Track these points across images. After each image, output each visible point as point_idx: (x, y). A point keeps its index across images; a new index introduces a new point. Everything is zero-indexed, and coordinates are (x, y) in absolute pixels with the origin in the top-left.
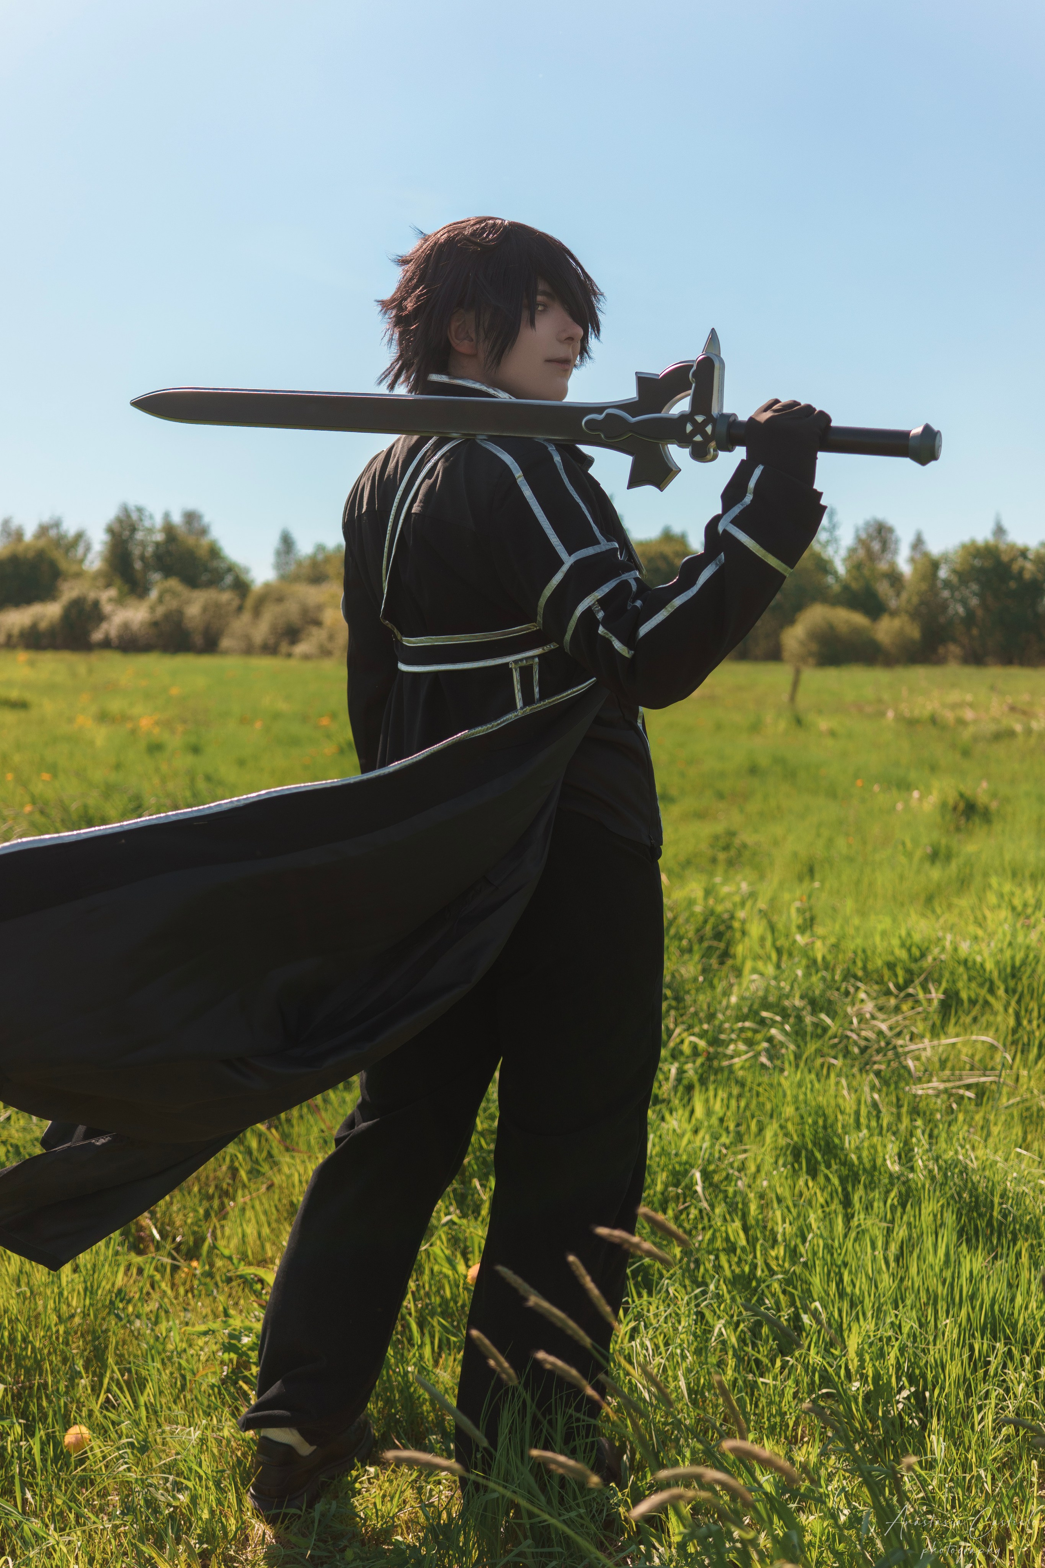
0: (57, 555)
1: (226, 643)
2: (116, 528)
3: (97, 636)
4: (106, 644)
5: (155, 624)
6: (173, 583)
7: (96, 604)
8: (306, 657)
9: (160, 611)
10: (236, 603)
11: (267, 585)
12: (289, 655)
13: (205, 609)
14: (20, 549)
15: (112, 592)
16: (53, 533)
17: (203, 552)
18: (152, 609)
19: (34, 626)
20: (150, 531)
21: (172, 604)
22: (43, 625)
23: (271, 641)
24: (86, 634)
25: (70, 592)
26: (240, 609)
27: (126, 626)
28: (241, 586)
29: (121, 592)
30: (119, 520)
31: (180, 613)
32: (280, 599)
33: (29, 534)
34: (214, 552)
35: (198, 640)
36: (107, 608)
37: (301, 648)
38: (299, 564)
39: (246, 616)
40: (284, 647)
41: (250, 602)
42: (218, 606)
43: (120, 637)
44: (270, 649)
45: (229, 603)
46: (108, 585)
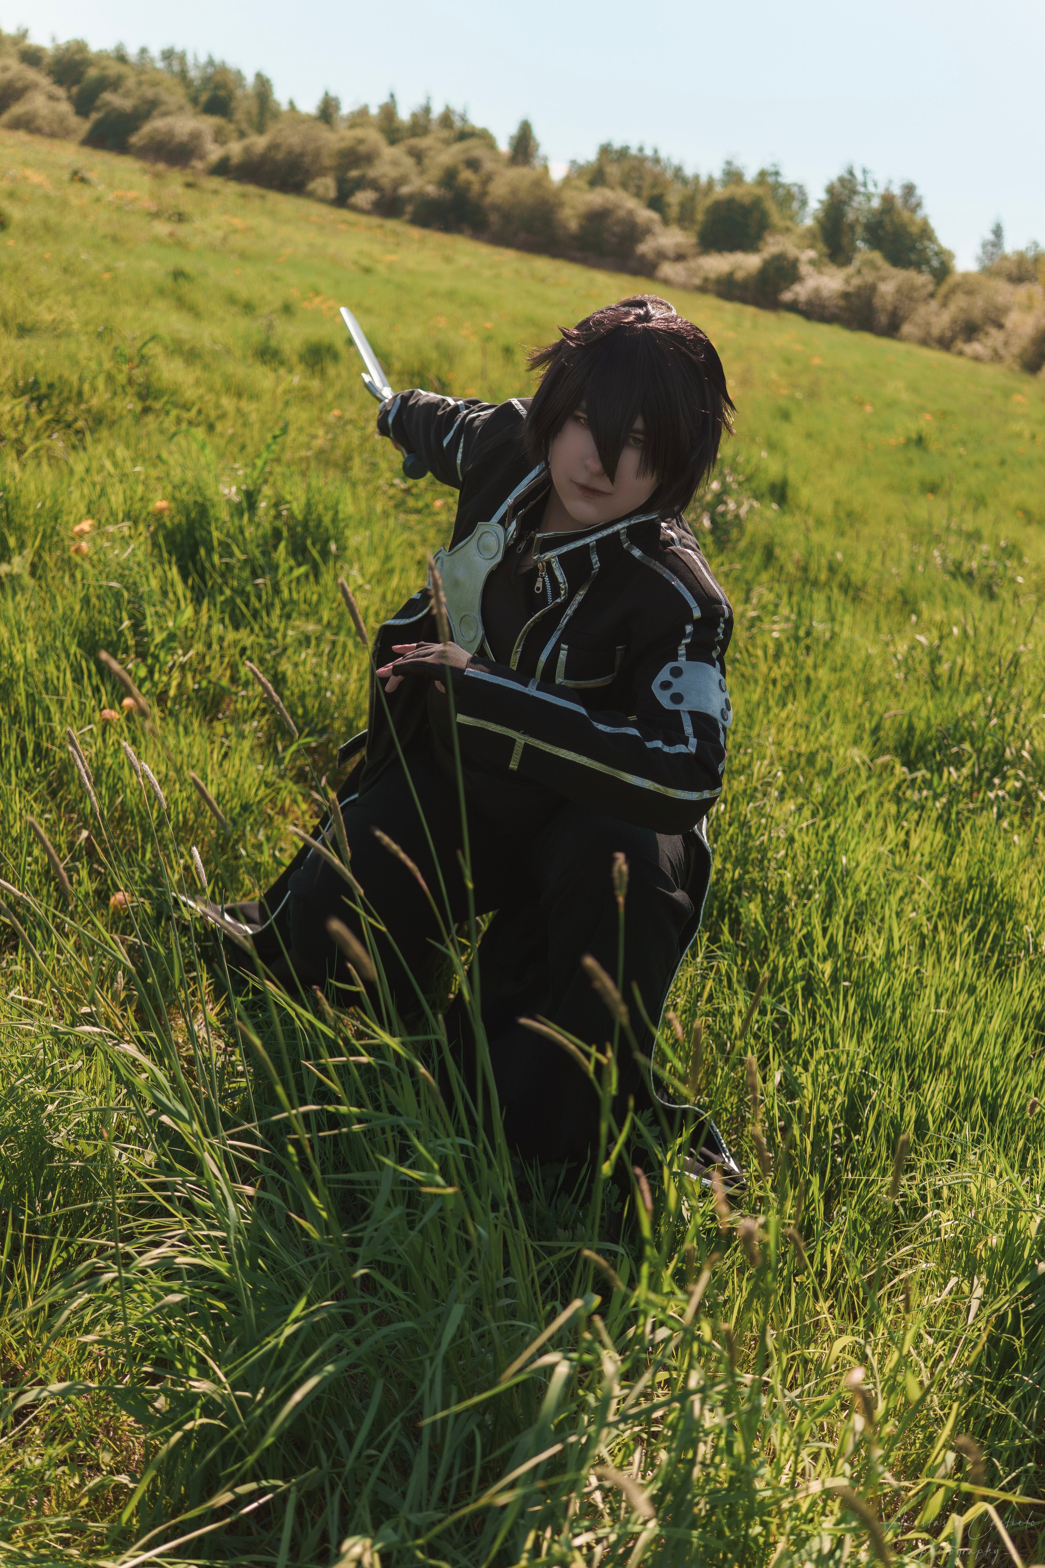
0: (771, 207)
1: (907, 329)
2: (838, 188)
3: (787, 296)
4: (793, 307)
5: (846, 295)
6: (877, 256)
7: (795, 263)
8: (977, 359)
9: (856, 281)
10: (931, 288)
11: (966, 276)
12: (961, 353)
13: (899, 290)
14: (738, 192)
15: (811, 254)
16: (771, 180)
17: (914, 230)
18: (847, 281)
19: (730, 276)
20: (869, 197)
21: (869, 276)
22: (740, 275)
23: (949, 334)
24: (778, 290)
25: (773, 246)
26: (932, 295)
27: (817, 291)
28: (942, 272)
29: (821, 255)
30: (841, 180)
31: (872, 289)
32: (970, 292)
33: (750, 175)
34: (926, 233)
35: (883, 319)
36: (804, 269)
37: (976, 347)
38: (1005, 258)
39: (934, 304)
40: (959, 345)
41: (944, 289)
42: (913, 288)
43: (809, 303)
44: (945, 343)
45: (924, 286)
46: (812, 247)
